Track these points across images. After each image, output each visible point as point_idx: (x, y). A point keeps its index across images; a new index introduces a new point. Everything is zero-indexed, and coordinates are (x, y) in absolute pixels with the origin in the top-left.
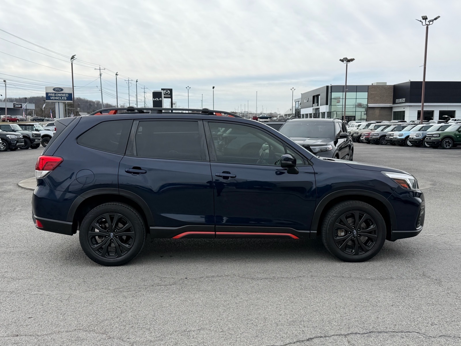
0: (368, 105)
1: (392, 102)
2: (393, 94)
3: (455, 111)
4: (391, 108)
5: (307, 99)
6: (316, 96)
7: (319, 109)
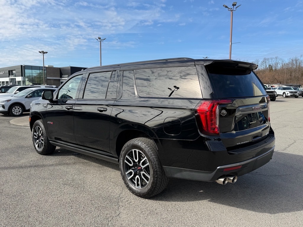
0: (47, 77)
1: (60, 77)
2: (60, 73)
4: (59, 80)
5: (3, 72)
6: (11, 71)
7: (15, 79)
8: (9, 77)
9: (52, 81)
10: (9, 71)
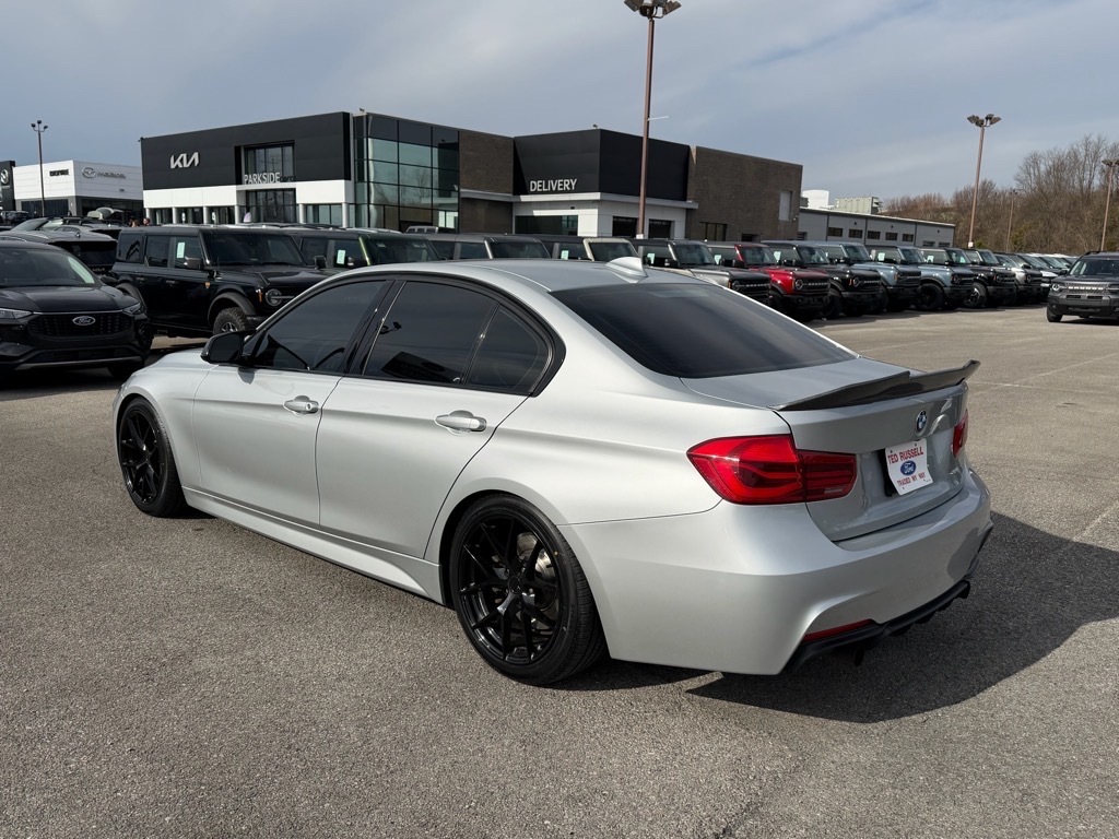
0: (462, 190)
1: (511, 190)
2: (512, 165)
3: (670, 222)
4: (509, 206)
5: (196, 156)
6: (248, 148)
7: (294, 190)
8: (239, 182)
9: (481, 211)
10: (237, 150)
